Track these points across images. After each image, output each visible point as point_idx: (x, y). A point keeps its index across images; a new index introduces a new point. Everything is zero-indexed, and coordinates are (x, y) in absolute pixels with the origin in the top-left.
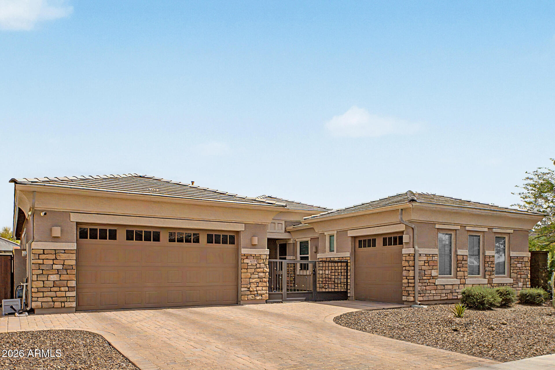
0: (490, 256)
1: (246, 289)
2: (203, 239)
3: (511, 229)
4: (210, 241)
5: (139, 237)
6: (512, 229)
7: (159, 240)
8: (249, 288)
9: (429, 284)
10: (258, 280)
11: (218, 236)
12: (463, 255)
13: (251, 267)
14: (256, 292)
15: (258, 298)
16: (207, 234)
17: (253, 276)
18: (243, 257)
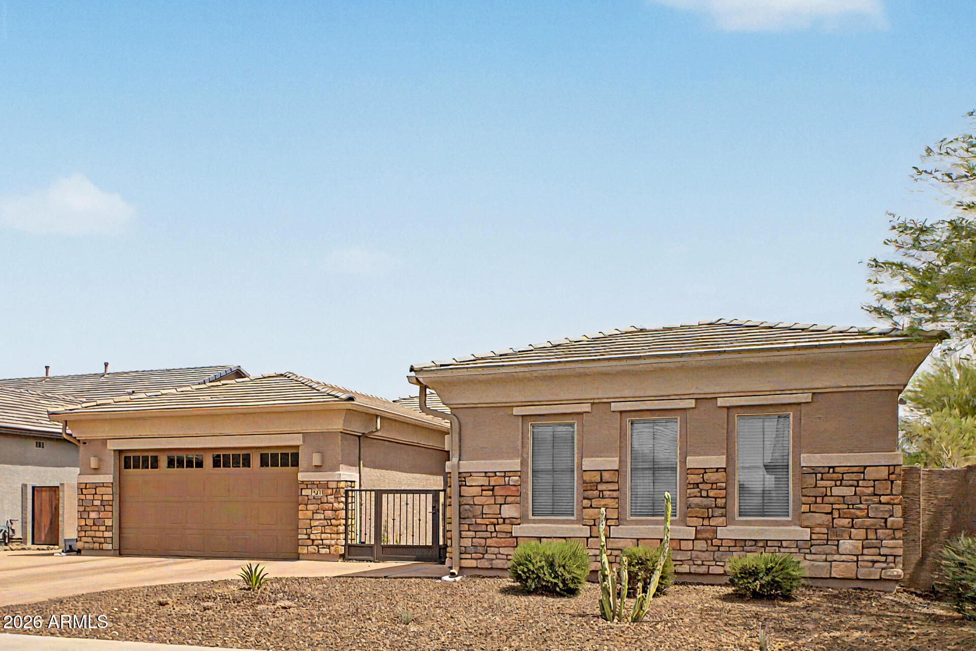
0: (705, 469)
1: (306, 537)
2: (256, 461)
3: (803, 390)
4: (264, 463)
5: (180, 464)
6: (809, 391)
7: (202, 466)
8: (309, 535)
9: (494, 534)
10: (325, 523)
11: (275, 456)
12: (601, 470)
13: (314, 501)
14: (321, 542)
15: (323, 551)
16: (261, 454)
17: (317, 516)
18: (301, 486)
